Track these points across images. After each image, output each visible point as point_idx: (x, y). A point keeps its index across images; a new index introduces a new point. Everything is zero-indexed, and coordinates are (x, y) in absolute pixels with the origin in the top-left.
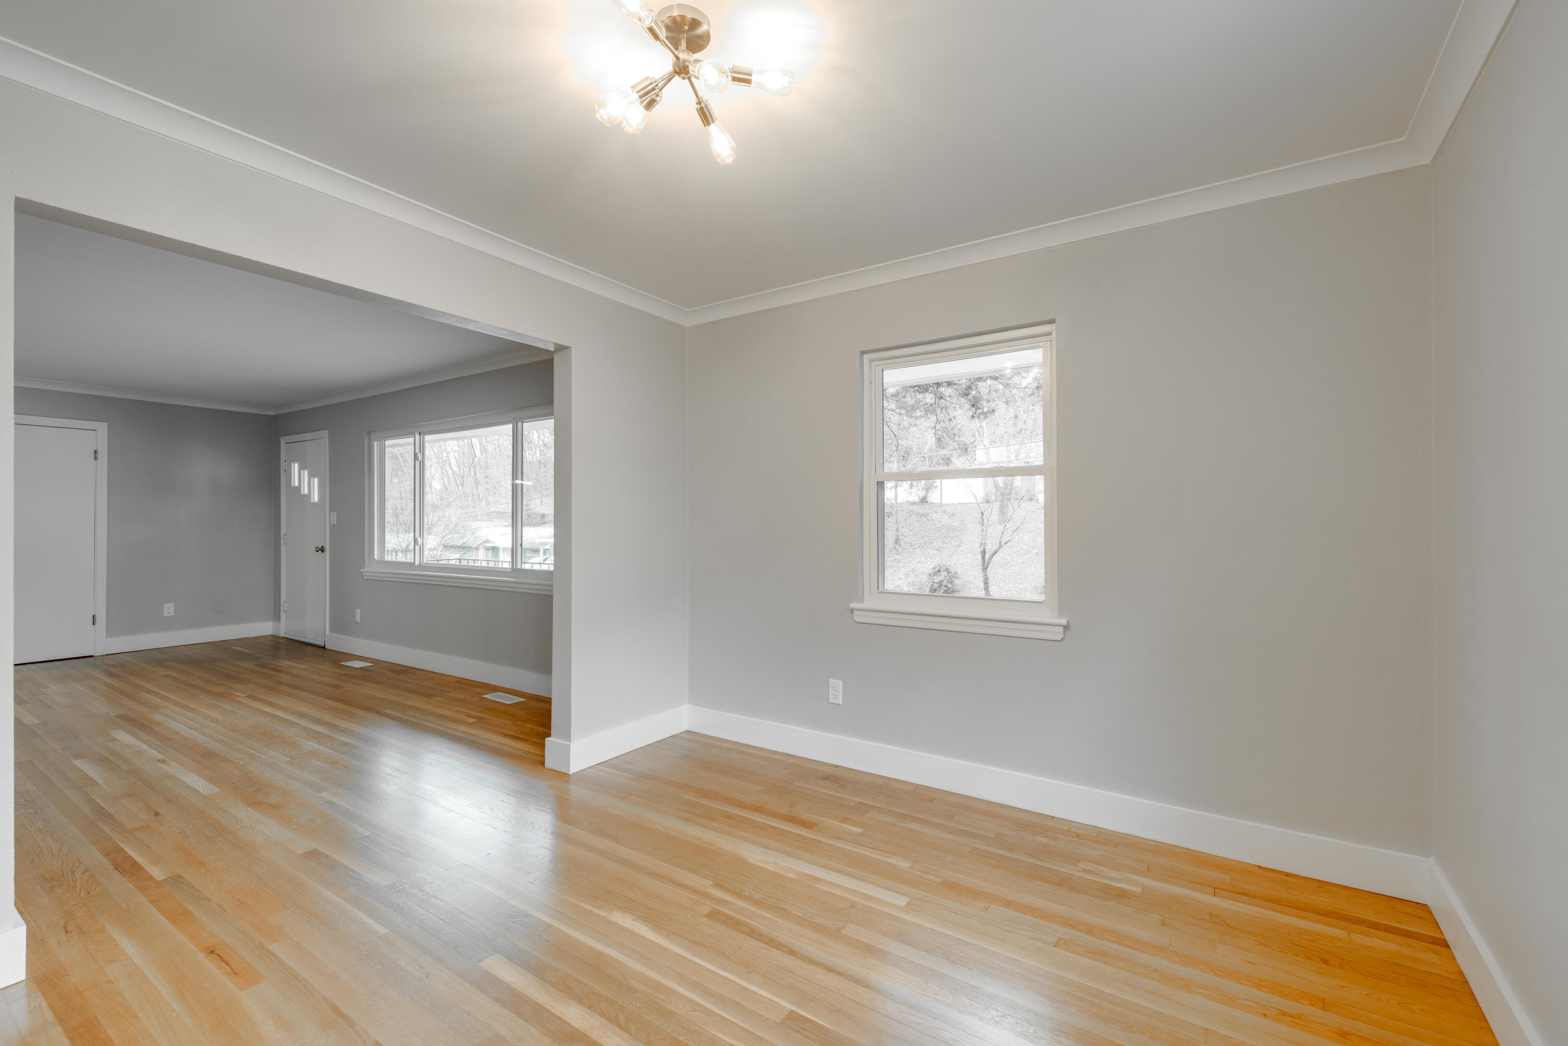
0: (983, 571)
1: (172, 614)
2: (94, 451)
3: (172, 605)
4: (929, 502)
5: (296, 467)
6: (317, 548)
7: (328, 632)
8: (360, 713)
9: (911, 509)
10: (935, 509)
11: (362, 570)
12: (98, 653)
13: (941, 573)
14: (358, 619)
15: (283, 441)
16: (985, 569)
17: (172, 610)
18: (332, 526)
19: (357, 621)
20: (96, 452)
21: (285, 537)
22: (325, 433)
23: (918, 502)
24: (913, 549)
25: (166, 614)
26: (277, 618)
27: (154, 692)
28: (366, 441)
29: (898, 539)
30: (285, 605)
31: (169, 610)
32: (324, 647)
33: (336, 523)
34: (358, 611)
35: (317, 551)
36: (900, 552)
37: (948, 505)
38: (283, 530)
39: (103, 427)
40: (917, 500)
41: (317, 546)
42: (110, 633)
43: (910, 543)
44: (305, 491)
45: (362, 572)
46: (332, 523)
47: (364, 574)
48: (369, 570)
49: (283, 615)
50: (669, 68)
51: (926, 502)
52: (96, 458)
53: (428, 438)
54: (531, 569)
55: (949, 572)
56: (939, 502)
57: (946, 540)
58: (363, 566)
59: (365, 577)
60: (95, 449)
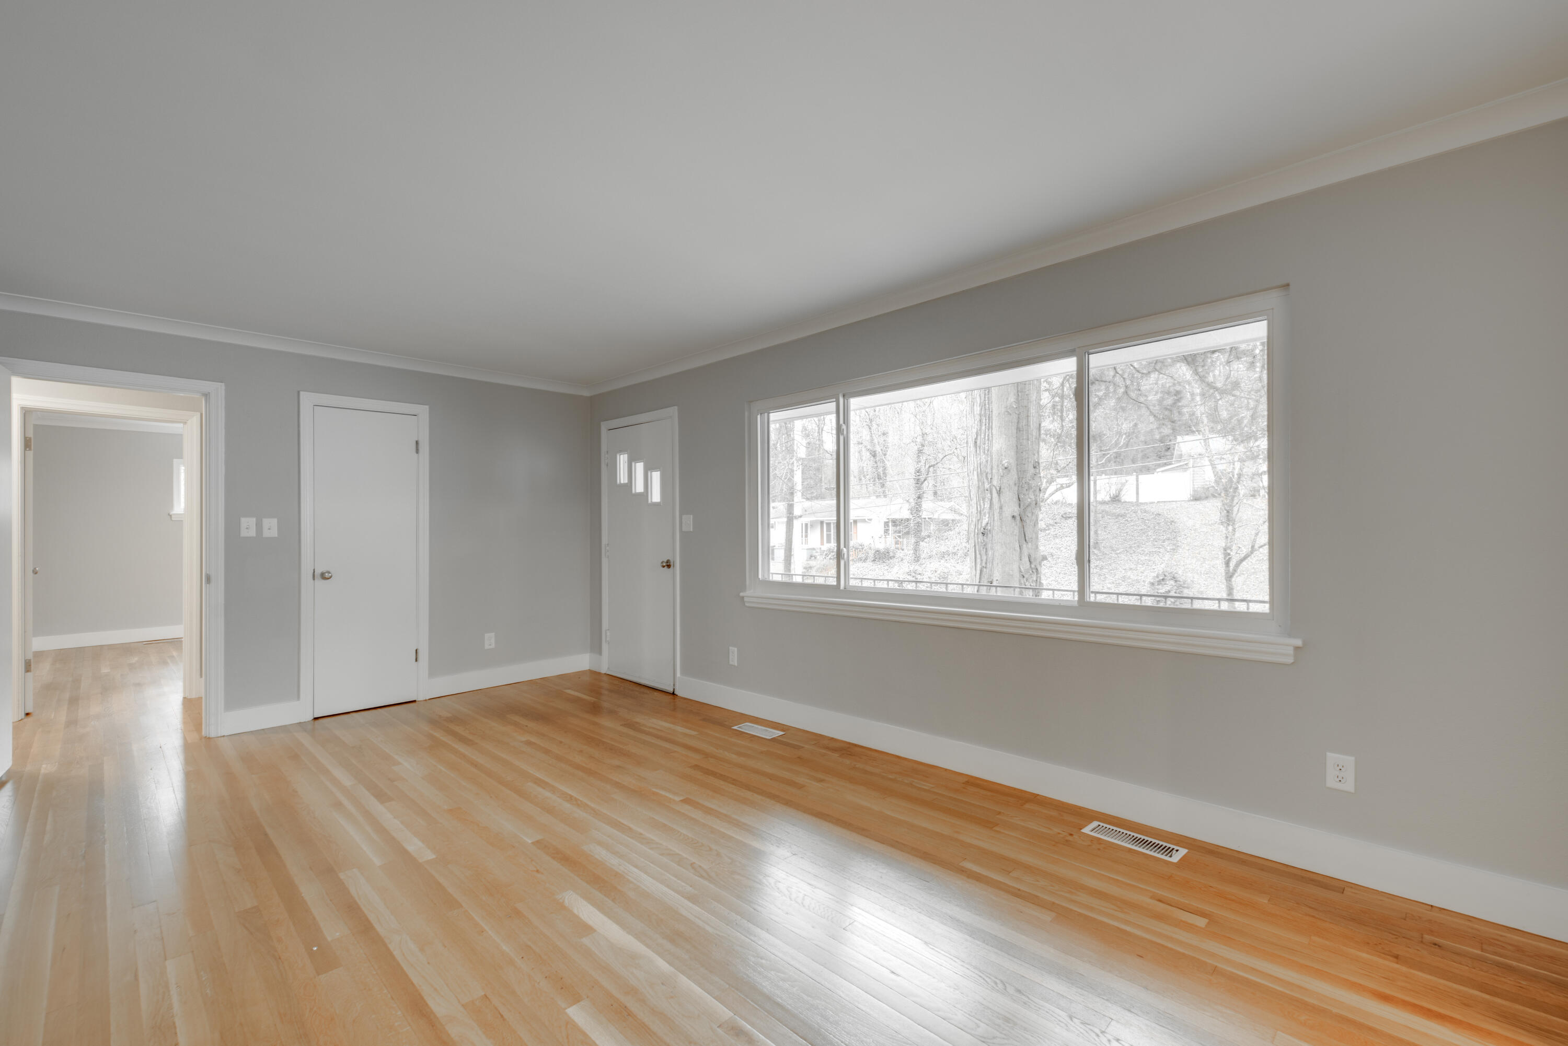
0: (1227, 581)
1: (493, 646)
2: (415, 443)
3: (493, 634)
4: (1123, 501)
5: (623, 459)
6: (662, 562)
7: (678, 674)
8: (758, 798)
9: (1103, 508)
10: (1133, 508)
11: (742, 594)
12: (420, 697)
13: (1167, 583)
14: (734, 660)
15: (604, 426)
16: (1229, 576)
17: (493, 641)
18: (684, 535)
19: (731, 663)
20: (417, 443)
21: (608, 548)
22: (673, 411)
23: (1109, 501)
24: (1116, 554)
25: (487, 647)
26: (596, 647)
27: (547, 783)
28: (746, 414)
29: (1097, 543)
30: (608, 634)
31: (490, 641)
32: (673, 694)
33: (692, 530)
34: (734, 651)
35: (664, 567)
36: (1101, 557)
37: (1146, 504)
38: (605, 540)
39: (423, 410)
40: (1107, 499)
41: (662, 561)
42: (433, 672)
43: (1111, 547)
44: (639, 487)
45: (743, 597)
46: (684, 529)
47: (746, 599)
48: (751, 594)
49: (605, 647)
51: (1119, 501)
52: (417, 451)
53: (854, 402)
54: (1116, 602)
55: (1176, 581)
56: (1134, 500)
57: (1156, 543)
58: (744, 588)
59: (747, 604)
60: (416, 439)
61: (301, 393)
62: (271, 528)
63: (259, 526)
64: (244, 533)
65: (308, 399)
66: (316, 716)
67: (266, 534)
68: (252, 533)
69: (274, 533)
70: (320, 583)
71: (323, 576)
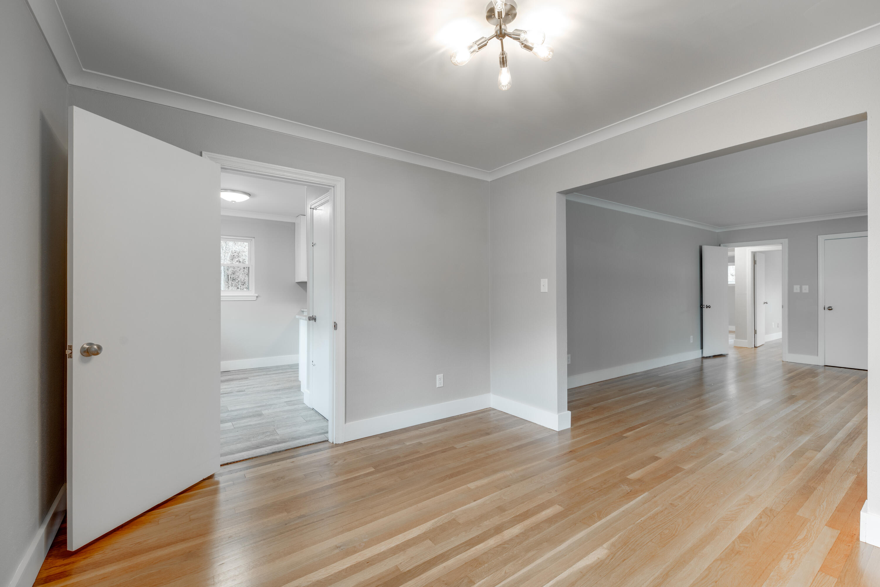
50: (493, 33)
61: (818, 236)
62: (806, 289)
63: (801, 288)
64: (795, 291)
65: (821, 238)
66: (826, 365)
67: (804, 291)
68: (799, 291)
69: (807, 291)
70: (827, 311)
71: (830, 309)
